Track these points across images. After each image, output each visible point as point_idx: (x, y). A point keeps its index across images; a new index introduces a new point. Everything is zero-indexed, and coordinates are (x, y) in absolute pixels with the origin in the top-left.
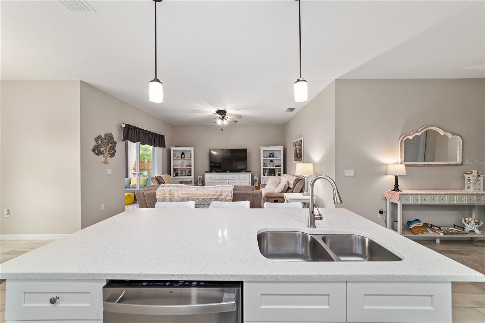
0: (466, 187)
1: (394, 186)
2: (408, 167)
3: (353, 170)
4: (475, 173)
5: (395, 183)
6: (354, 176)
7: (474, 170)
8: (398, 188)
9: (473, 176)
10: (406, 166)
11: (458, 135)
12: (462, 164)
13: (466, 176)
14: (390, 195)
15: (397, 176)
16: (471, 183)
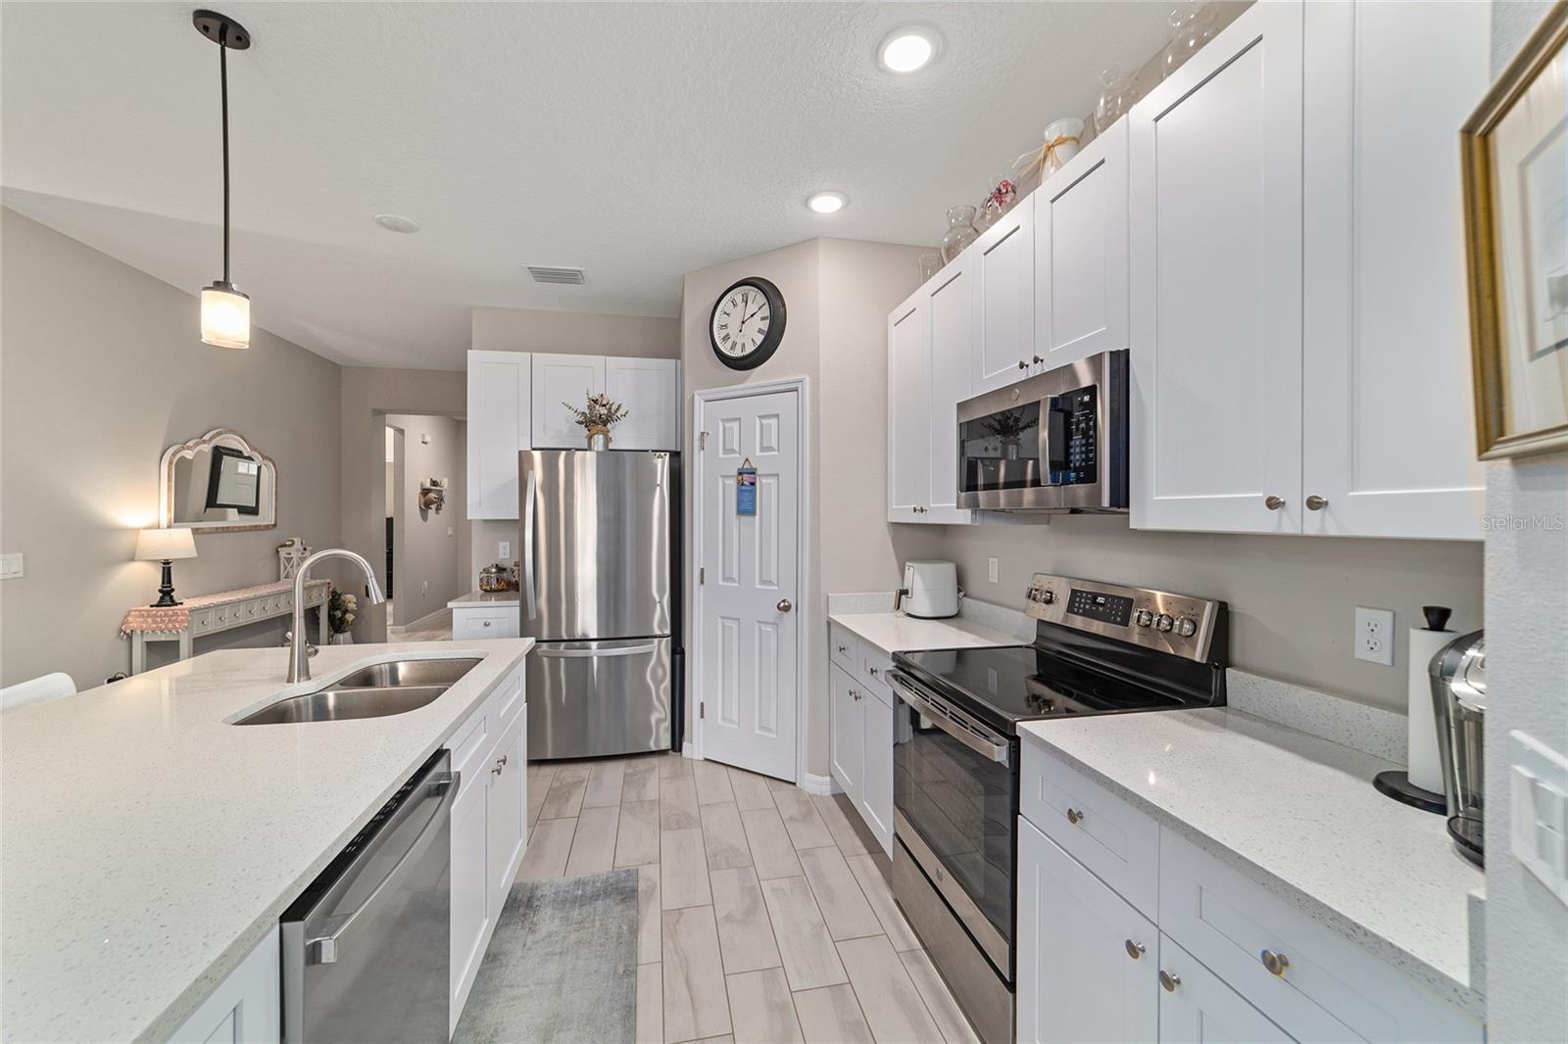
0: (282, 575)
1: (160, 591)
2: (200, 537)
3: (20, 555)
4: (298, 545)
5: (163, 583)
6: (21, 575)
7: (295, 537)
8: (171, 597)
9: (298, 550)
10: (195, 531)
11: (270, 460)
12: (275, 525)
13: (283, 552)
14: (149, 620)
15: (169, 563)
16: (292, 567)
